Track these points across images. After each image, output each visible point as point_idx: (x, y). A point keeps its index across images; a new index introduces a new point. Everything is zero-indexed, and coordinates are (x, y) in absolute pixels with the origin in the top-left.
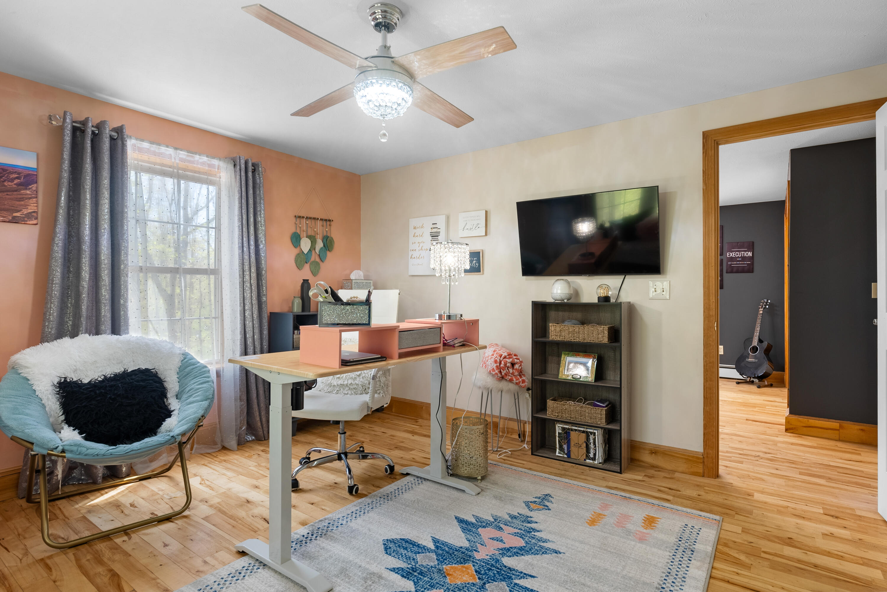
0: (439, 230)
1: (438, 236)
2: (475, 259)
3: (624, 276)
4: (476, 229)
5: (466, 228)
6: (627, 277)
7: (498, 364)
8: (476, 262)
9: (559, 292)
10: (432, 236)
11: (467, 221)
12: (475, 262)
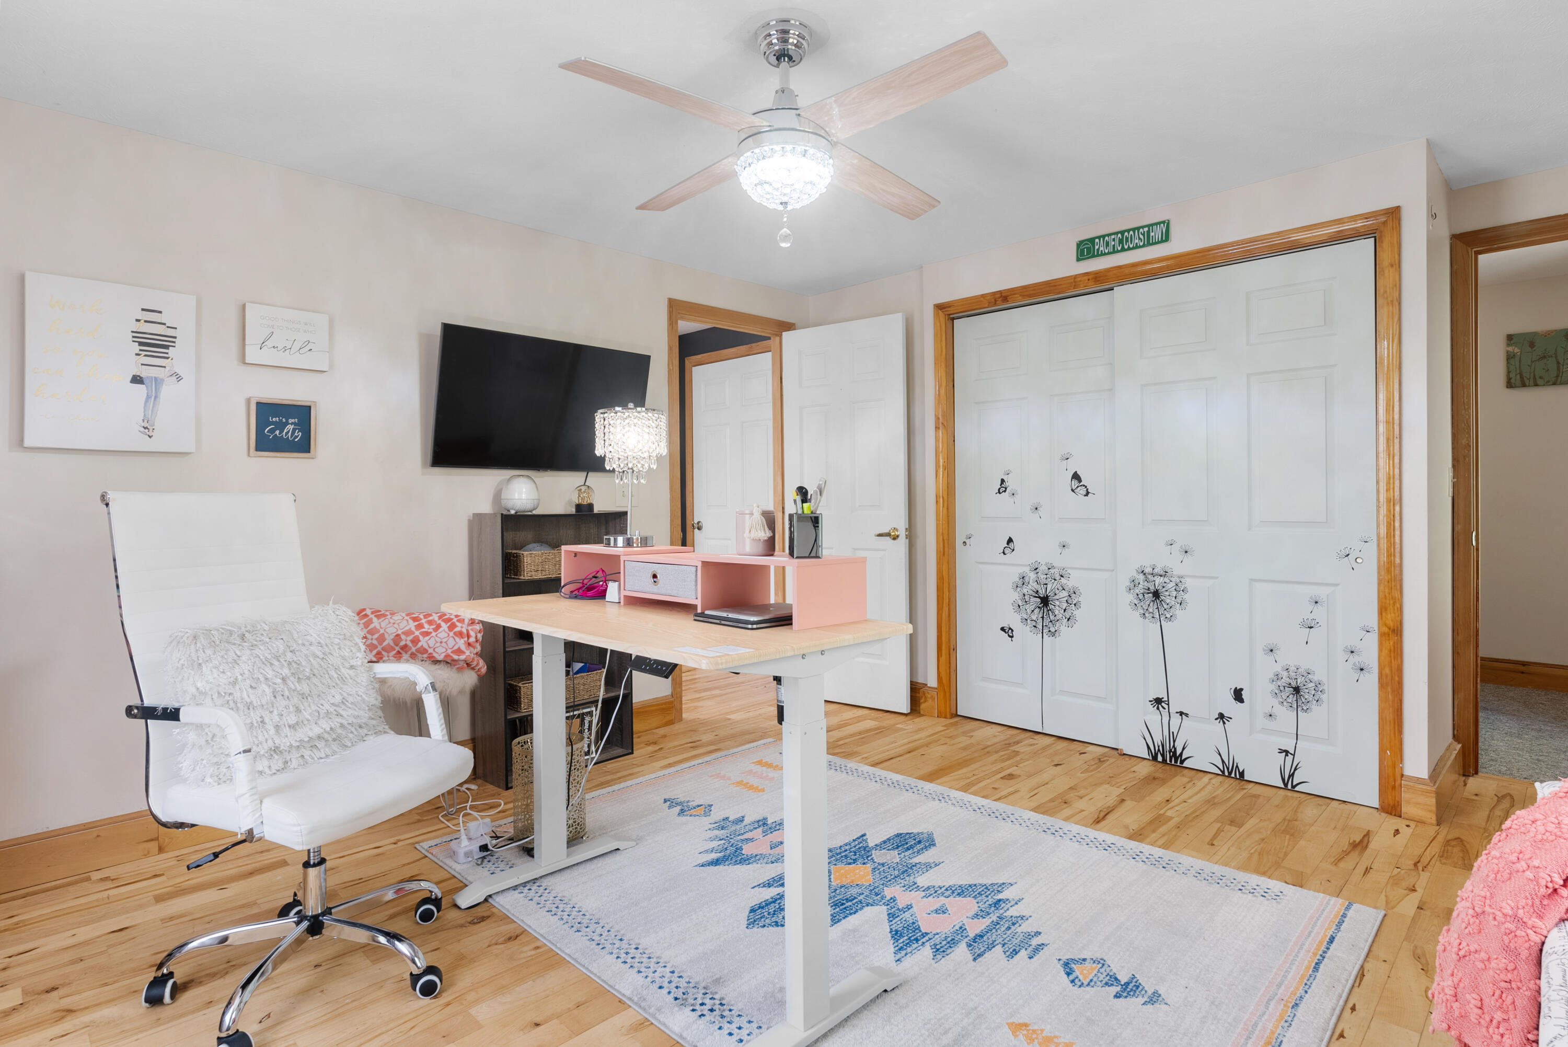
0: (170, 332)
1: (167, 347)
2: (291, 421)
3: (586, 473)
4: (302, 351)
5: (269, 343)
6: (590, 474)
7: (466, 639)
8: (294, 430)
9: (524, 496)
10: (141, 344)
11: (273, 327)
12: (291, 427)
